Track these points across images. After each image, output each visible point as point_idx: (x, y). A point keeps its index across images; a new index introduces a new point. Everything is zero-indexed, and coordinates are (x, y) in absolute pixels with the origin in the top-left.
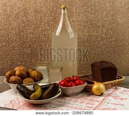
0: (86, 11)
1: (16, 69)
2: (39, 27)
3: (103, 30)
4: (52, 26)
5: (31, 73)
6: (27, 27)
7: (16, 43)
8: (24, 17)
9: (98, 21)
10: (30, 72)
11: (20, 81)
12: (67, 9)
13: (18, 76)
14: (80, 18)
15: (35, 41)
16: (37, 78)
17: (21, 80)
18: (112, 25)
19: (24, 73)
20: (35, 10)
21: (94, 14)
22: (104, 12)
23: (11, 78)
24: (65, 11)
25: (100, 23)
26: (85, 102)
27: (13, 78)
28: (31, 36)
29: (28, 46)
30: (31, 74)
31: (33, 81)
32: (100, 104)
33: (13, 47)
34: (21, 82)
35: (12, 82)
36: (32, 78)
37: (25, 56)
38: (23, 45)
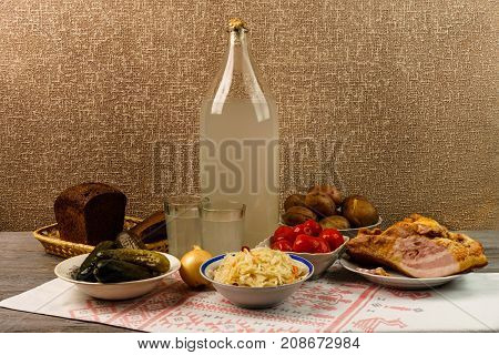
6: (131, 84)
15: (156, 127)
26: (308, 302)
28: (143, 112)
32: (351, 309)
38: (120, 138)
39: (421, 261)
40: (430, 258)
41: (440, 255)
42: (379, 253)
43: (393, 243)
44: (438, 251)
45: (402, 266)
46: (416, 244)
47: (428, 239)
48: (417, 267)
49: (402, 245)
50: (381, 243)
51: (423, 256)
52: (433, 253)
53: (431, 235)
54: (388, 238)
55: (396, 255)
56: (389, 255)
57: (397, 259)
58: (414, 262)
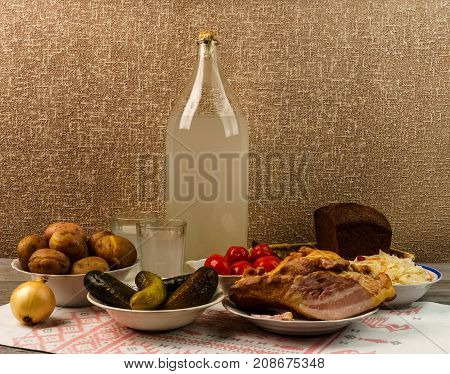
0: (277, 54)
1: (51, 229)
2: (124, 103)
3: (329, 115)
4: (166, 98)
5: (99, 241)
7: (52, 152)
8: (79, 70)
9: (313, 87)
10: (97, 240)
11: (63, 267)
12: (216, 44)
13: (59, 249)
14: (257, 76)
16: (119, 258)
17: (68, 264)
18: (358, 101)
19: (76, 240)
20: (115, 48)
21: (303, 62)
22: (333, 60)
23: (34, 255)
24: (211, 50)
25: (319, 91)
27: (41, 255)
29: (87, 162)
30: (100, 246)
31: (106, 266)
33: (42, 166)
34: (67, 269)
35: (39, 266)
36: (103, 256)
37: (79, 195)
39: (326, 300)
40: (338, 296)
41: (349, 292)
42: (274, 295)
43: (291, 282)
44: (347, 286)
45: (303, 308)
46: (321, 281)
47: (334, 274)
48: (322, 307)
49: (303, 283)
50: (276, 283)
51: (329, 294)
52: (341, 290)
53: (338, 269)
54: (283, 277)
55: (295, 297)
56: (285, 297)
57: (296, 300)
58: (317, 302)
